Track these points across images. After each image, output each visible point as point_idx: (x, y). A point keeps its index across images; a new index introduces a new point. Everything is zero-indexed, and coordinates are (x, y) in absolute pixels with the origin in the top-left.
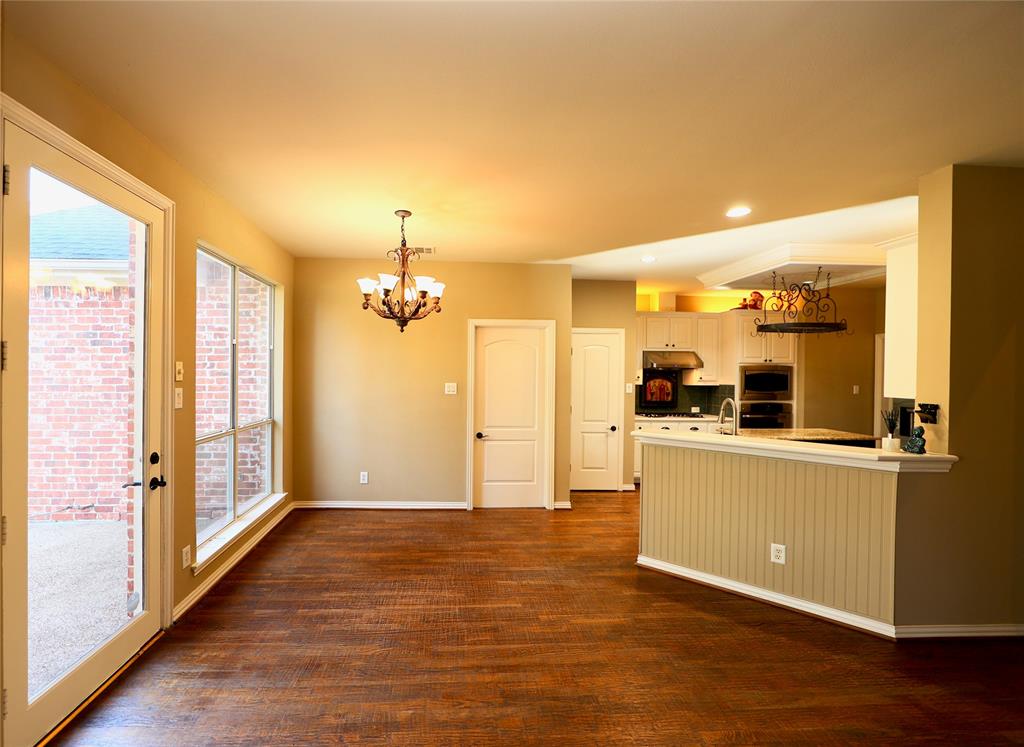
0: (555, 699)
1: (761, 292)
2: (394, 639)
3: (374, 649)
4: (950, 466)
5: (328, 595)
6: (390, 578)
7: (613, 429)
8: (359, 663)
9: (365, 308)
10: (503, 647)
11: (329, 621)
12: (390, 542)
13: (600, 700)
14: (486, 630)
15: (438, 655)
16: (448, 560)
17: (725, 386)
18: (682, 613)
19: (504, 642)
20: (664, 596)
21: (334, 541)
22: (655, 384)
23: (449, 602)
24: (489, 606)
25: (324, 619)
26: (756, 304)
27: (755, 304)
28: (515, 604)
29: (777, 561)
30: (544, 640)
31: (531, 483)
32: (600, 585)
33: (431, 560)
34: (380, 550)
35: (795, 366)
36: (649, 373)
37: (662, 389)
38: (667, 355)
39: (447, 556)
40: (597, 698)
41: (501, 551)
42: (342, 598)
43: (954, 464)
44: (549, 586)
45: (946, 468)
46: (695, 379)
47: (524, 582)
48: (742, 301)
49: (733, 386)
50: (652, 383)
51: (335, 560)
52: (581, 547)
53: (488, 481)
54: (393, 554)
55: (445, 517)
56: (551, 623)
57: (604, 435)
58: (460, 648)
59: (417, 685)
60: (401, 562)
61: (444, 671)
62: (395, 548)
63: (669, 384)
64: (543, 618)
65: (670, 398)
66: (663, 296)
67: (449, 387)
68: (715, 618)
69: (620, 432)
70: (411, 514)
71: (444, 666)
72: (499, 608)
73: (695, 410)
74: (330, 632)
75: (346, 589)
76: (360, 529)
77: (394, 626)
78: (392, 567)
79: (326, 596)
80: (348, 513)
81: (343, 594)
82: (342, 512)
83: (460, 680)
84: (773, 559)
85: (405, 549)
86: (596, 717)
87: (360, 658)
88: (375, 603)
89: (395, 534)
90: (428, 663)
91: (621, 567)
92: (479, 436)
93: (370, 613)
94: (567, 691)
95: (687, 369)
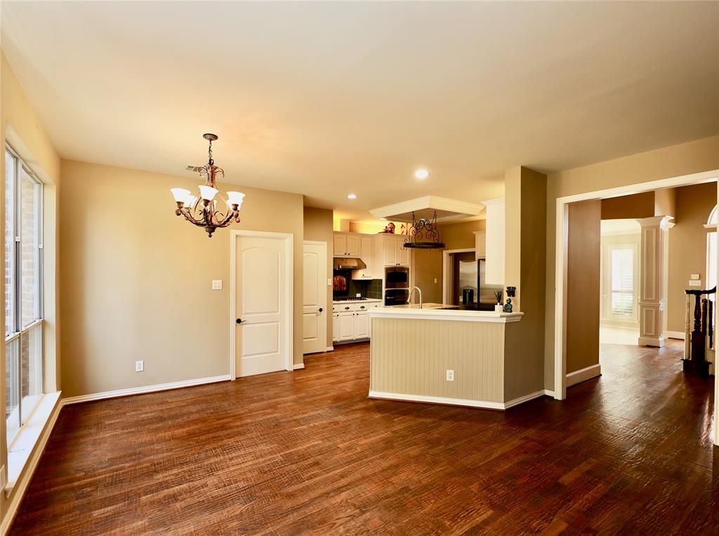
0: (387, 497)
1: (394, 223)
2: (249, 494)
3: (238, 508)
4: (520, 318)
5: (160, 476)
6: (207, 447)
7: (321, 310)
8: (235, 524)
9: (179, 215)
10: (330, 474)
11: (180, 498)
12: (185, 418)
13: (411, 488)
14: (312, 465)
15: (290, 496)
16: (243, 422)
17: (377, 280)
18: (411, 421)
19: (330, 470)
20: (396, 413)
21: (131, 427)
22: (338, 279)
23: (271, 453)
24: (300, 448)
25: (174, 498)
27: (390, 231)
28: (316, 442)
29: (451, 380)
30: (353, 461)
31: (277, 353)
32: (359, 415)
33: (232, 425)
34: (182, 426)
35: (410, 267)
36: (336, 273)
37: (341, 282)
38: (345, 260)
39: (241, 419)
40: (408, 487)
41: (279, 406)
42: (177, 475)
43: (522, 316)
44: (330, 423)
45: (518, 319)
46: (360, 276)
47: (311, 425)
48: (385, 228)
49: (382, 280)
50: (335, 278)
51: (142, 444)
52: (329, 393)
53: (245, 356)
54: (195, 427)
55: (219, 389)
56: (349, 448)
57: (315, 315)
58: (303, 485)
59: (294, 523)
60: (208, 432)
61: (305, 505)
62: (194, 422)
63: (344, 279)
64: (341, 446)
65: (345, 288)
67: (215, 283)
68: (429, 420)
69: (324, 312)
70: (187, 391)
71: (302, 501)
72: (309, 448)
73: (358, 295)
74: (189, 507)
75: (175, 466)
76: (147, 413)
77: (241, 485)
78: (203, 437)
79: (160, 477)
80: (126, 400)
81: (175, 471)
82: (119, 400)
83: (321, 508)
84: (448, 379)
85: (203, 420)
86: (416, 499)
87: (232, 519)
88: (211, 471)
89: (185, 410)
90: (289, 504)
91: (360, 401)
92: (239, 321)
93: (211, 481)
94: (390, 489)
95: (356, 269)
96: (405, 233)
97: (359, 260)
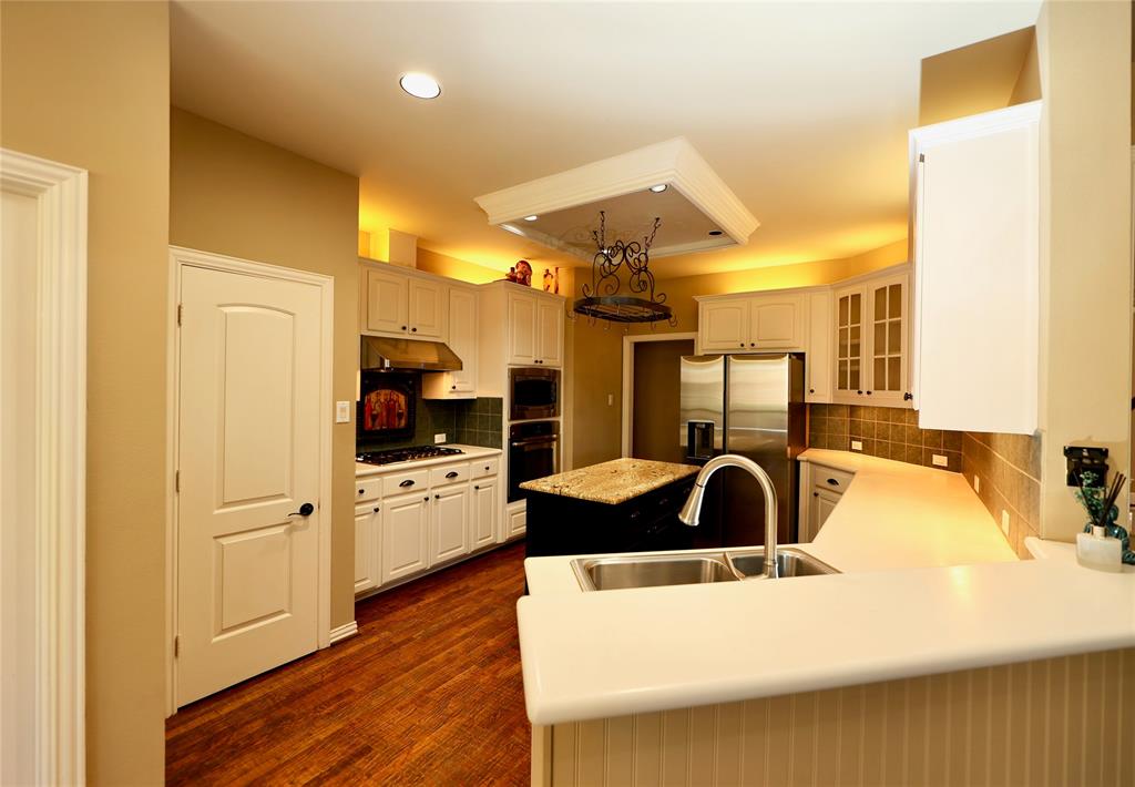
7: (306, 510)
17: (487, 399)
22: (379, 398)
26: (525, 278)
27: (520, 277)
35: (562, 370)
36: (371, 380)
37: (390, 407)
38: (403, 346)
46: (445, 388)
48: (509, 271)
49: (501, 400)
50: (373, 396)
63: (402, 399)
65: (403, 422)
66: (396, 237)
69: (322, 518)
73: (440, 438)
95: (435, 371)
96: (552, 290)
97: (441, 347)
